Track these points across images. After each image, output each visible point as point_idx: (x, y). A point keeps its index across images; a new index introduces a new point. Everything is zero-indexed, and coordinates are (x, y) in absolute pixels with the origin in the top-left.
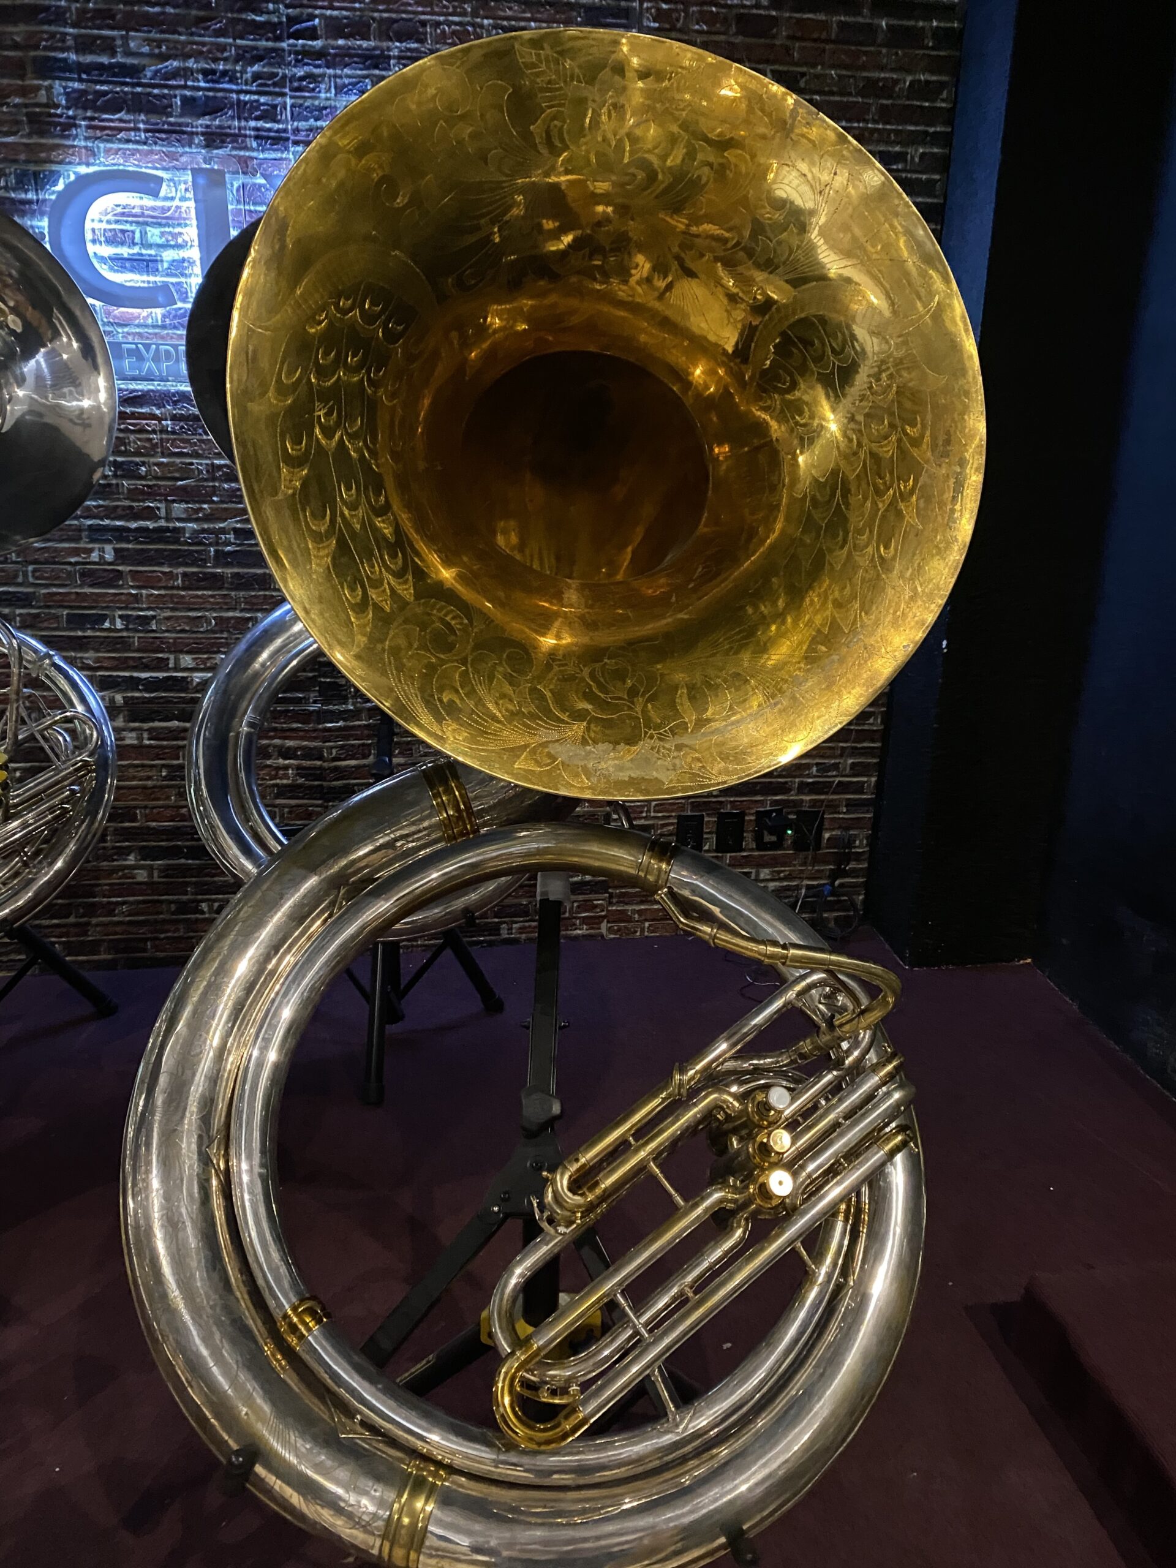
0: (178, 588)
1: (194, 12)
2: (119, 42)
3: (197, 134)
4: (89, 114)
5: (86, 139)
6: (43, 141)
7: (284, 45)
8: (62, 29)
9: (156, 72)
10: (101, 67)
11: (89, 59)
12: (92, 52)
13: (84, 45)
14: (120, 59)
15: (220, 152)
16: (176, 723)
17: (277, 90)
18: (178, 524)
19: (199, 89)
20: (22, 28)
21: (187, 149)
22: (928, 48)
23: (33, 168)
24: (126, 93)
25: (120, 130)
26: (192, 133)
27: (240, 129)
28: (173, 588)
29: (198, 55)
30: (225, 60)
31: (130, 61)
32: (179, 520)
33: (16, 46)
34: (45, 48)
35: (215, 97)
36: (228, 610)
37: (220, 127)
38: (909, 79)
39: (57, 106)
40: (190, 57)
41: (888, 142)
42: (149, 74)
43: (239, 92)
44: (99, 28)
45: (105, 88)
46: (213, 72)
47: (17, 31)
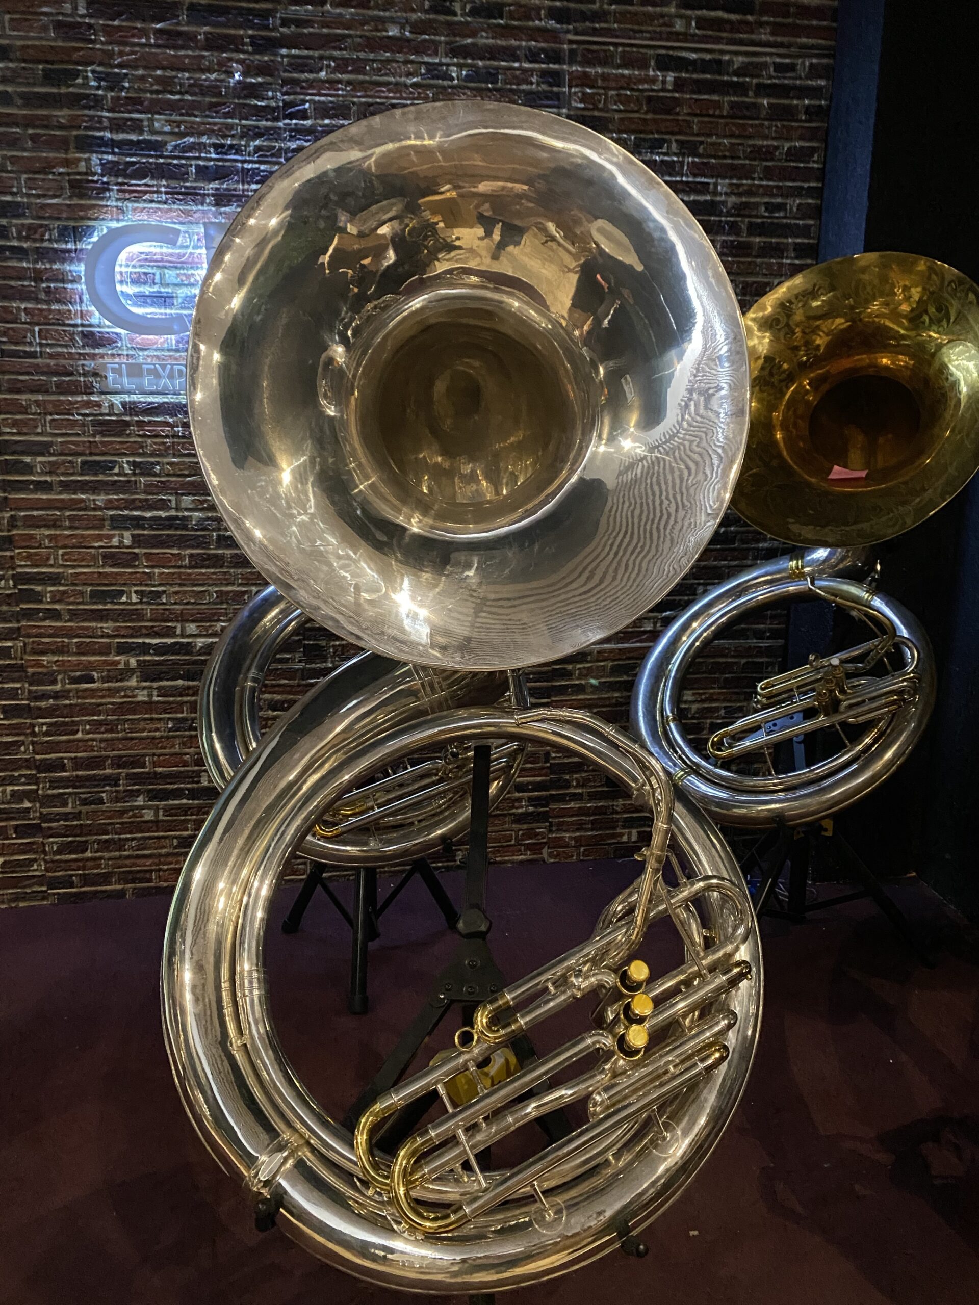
0: (185, 567)
1: (207, 99)
2: (146, 123)
3: (208, 195)
4: (120, 180)
5: (118, 200)
6: (83, 202)
7: (281, 124)
8: (99, 113)
9: (176, 147)
10: (130, 143)
11: (121, 136)
12: (123, 132)
13: (116, 126)
14: (146, 136)
15: (227, 209)
16: (180, 682)
17: (274, 159)
18: (186, 514)
19: (211, 159)
20: (66, 112)
21: (200, 207)
22: (801, 121)
23: (72, 224)
24: (151, 163)
25: (146, 192)
26: (204, 195)
27: (243, 190)
28: (180, 567)
29: (210, 133)
30: (233, 136)
31: (154, 138)
32: (187, 510)
33: (61, 127)
34: (86, 128)
35: (223, 166)
36: (227, 585)
37: (227, 189)
38: (787, 146)
39: (94, 174)
40: (203, 134)
41: (773, 196)
42: (170, 148)
43: (243, 162)
44: (130, 112)
45: (133, 159)
46: (223, 146)
47: (62, 114)
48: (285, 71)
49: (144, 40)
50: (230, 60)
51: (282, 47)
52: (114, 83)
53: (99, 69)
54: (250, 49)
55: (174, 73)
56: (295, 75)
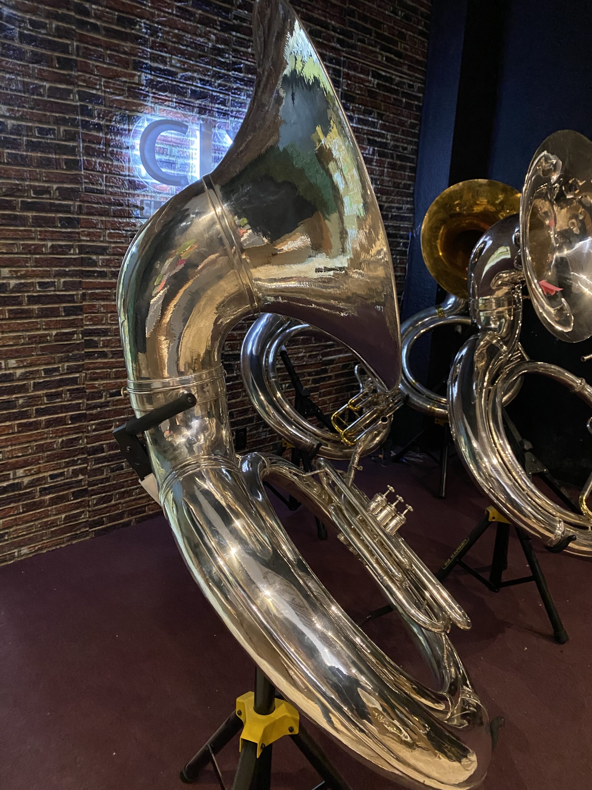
1: (198, 52)
2: (168, 60)
3: (196, 107)
4: (154, 91)
5: (152, 102)
6: (135, 101)
7: (230, 73)
8: (146, 49)
9: (182, 76)
10: (160, 70)
11: (155, 65)
12: (157, 62)
13: (154, 58)
14: (168, 67)
15: (204, 117)
17: (226, 92)
19: (198, 87)
20: (129, 44)
21: (191, 114)
23: (129, 113)
24: (169, 84)
25: (166, 100)
26: (194, 106)
27: (212, 107)
29: (198, 72)
30: (209, 76)
31: (172, 69)
33: (125, 53)
34: (140, 57)
35: (203, 92)
37: (205, 105)
38: (409, 121)
39: (142, 85)
40: (195, 72)
41: (404, 143)
42: (179, 77)
43: (213, 91)
44: (161, 51)
45: (161, 80)
46: (204, 80)
47: (127, 46)
48: (234, 44)
49: (170, 11)
50: (210, 32)
51: (233, 31)
52: (154, 32)
53: (148, 22)
54: (219, 28)
55: (183, 34)
56: (238, 48)
